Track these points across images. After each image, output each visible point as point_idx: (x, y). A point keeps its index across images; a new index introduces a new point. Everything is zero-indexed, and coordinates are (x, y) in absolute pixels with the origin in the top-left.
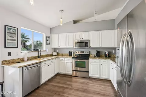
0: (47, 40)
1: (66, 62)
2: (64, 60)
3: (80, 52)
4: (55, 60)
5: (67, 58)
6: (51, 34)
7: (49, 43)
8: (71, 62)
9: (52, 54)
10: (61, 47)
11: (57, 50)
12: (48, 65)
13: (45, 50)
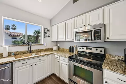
0: (46, 33)
1: (61, 61)
2: (58, 58)
3: (85, 48)
4: (47, 57)
5: (62, 56)
6: (51, 26)
7: (48, 36)
8: (67, 65)
9: (53, 48)
10: (59, 40)
11: (59, 44)
12: (31, 66)
13: (42, 44)
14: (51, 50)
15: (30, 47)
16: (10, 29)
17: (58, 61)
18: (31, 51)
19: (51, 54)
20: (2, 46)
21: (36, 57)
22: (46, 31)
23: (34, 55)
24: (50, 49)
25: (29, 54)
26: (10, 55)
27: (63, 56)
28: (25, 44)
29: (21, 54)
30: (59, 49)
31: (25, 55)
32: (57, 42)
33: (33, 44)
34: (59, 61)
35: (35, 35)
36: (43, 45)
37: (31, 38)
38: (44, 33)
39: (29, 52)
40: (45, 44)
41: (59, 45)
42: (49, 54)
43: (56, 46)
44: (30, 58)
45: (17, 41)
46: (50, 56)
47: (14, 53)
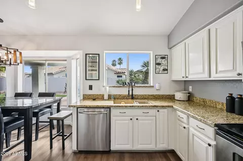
0: (159, 64)
1: (191, 129)
2: (185, 121)
4: (158, 111)
5: (193, 117)
6: (171, 48)
7: (164, 70)
8: (210, 145)
9: (174, 95)
10: (191, 78)
11: (190, 87)
12: (131, 119)
13: (152, 85)
14: (171, 98)
15: (132, 90)
16: (117, 64)
17: (184, 128)
18: (134, 96)
19: (168, 106)
20: (104, 87)
21: (138, 106)
22: (159, 61)
23: (136, 104)
24: (167, 95)
25: (130, 100)
26: (110, 97)
27: (196, 119)
28: (126, 84)
29: (121, 99)
30: (190, 99)
31: (126, 101)
32: (185, 81)
33: (136, 85)
34: (186, 126)
35: (144, 70)
36: (153, 87)
37: (138, 76)
38: (156, 64)
39: (130, 97)
40: (157, 86)
41: (190, 90)
42: (163, 107)
43: (185, 90)
44: (130, 106)
45: (121, 80)
46: (165, 110)
47: (114, 95)
